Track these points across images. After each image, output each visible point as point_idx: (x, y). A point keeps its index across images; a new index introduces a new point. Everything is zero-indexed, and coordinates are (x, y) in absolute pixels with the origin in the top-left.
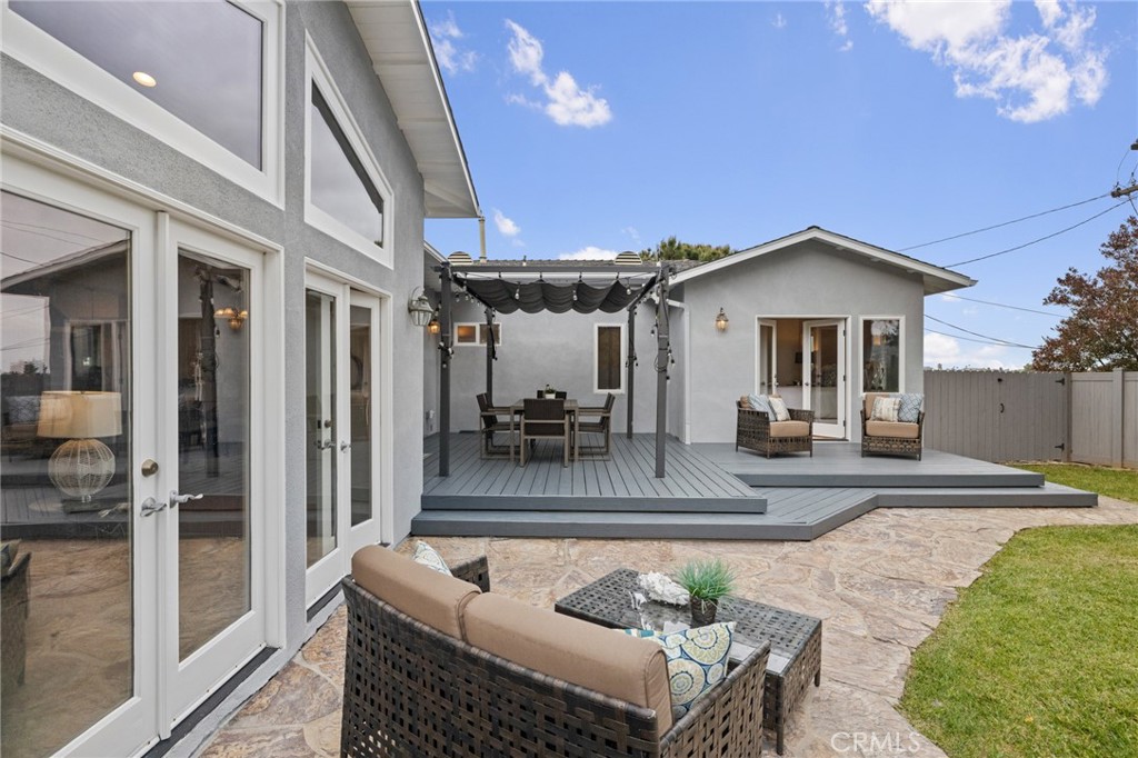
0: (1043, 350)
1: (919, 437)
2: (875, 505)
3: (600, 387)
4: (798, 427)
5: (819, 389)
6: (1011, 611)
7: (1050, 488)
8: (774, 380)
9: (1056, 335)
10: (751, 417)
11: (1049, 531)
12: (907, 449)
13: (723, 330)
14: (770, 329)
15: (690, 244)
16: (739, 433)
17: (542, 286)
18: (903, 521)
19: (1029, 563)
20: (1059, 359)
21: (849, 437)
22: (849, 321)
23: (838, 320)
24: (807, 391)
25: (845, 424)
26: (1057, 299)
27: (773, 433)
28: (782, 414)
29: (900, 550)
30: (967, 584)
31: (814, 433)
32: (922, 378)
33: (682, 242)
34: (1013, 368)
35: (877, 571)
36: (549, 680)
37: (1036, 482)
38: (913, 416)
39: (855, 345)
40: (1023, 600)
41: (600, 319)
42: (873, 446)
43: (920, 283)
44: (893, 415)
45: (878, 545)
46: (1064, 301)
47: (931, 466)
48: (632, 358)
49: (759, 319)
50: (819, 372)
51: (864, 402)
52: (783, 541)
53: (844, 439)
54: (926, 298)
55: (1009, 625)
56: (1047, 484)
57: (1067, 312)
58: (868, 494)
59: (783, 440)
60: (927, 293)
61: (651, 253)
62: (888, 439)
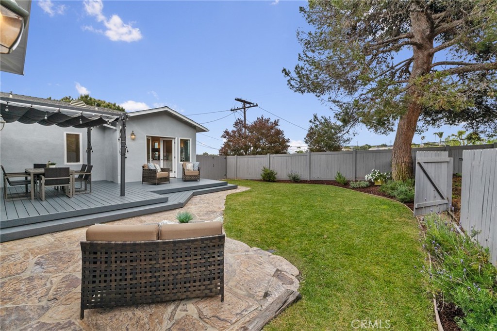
0: (221, 150)
1: (199, 174)
2: (194, 195)
3: (68, 162)
4: (165, 174)
5: (165, 161)
6: (235, 212)
7: (229, 185)
8: (151, 158)
9: (223, 146)
10: (149, 171)
11: (232, 195)
12: (195, 178)
13: (133, 139)
14: (150, 139)
15: (96, 99)
16: (143, 177)
17: (31, 110)
18: (202, 198)
19: (232, 202)
20: (224, 152)
21: (176, 176)
22: (176, 139)
23: (173, 138)
24: (162, 162)
25: (175, 172)
26: (223, 136)
27: (158, 177)
28: (159, 170)
29: (206, 205)
30: (224, 209)
31: (170, 176)
32: (196, 157)
33: (93, 97)
34: (200, 154)
35: (204, 211)
36: (195, 238)
37: (225, 184)
38: (197, 168)
39: (178, 147)
40: (236, 210)
41: (72, 130)
42: (187, 178)
43: (196, 129)
44: (192, 169)
45: (200, 205)
46: (225, 137)
47: (203, 182)
48: (89, 149)
49: (147, 136)
50: (165, 155)
51: (183, 165)
52: (175, 209)
53: (175, 177)
54: (197, 133)
55: (236, 215)
56: (228, 184)
57: (225, 140)
58: (191, 192)
59: (161, 179)
60: (197, 132)
61: (71, 99)
62: (191, 176)
